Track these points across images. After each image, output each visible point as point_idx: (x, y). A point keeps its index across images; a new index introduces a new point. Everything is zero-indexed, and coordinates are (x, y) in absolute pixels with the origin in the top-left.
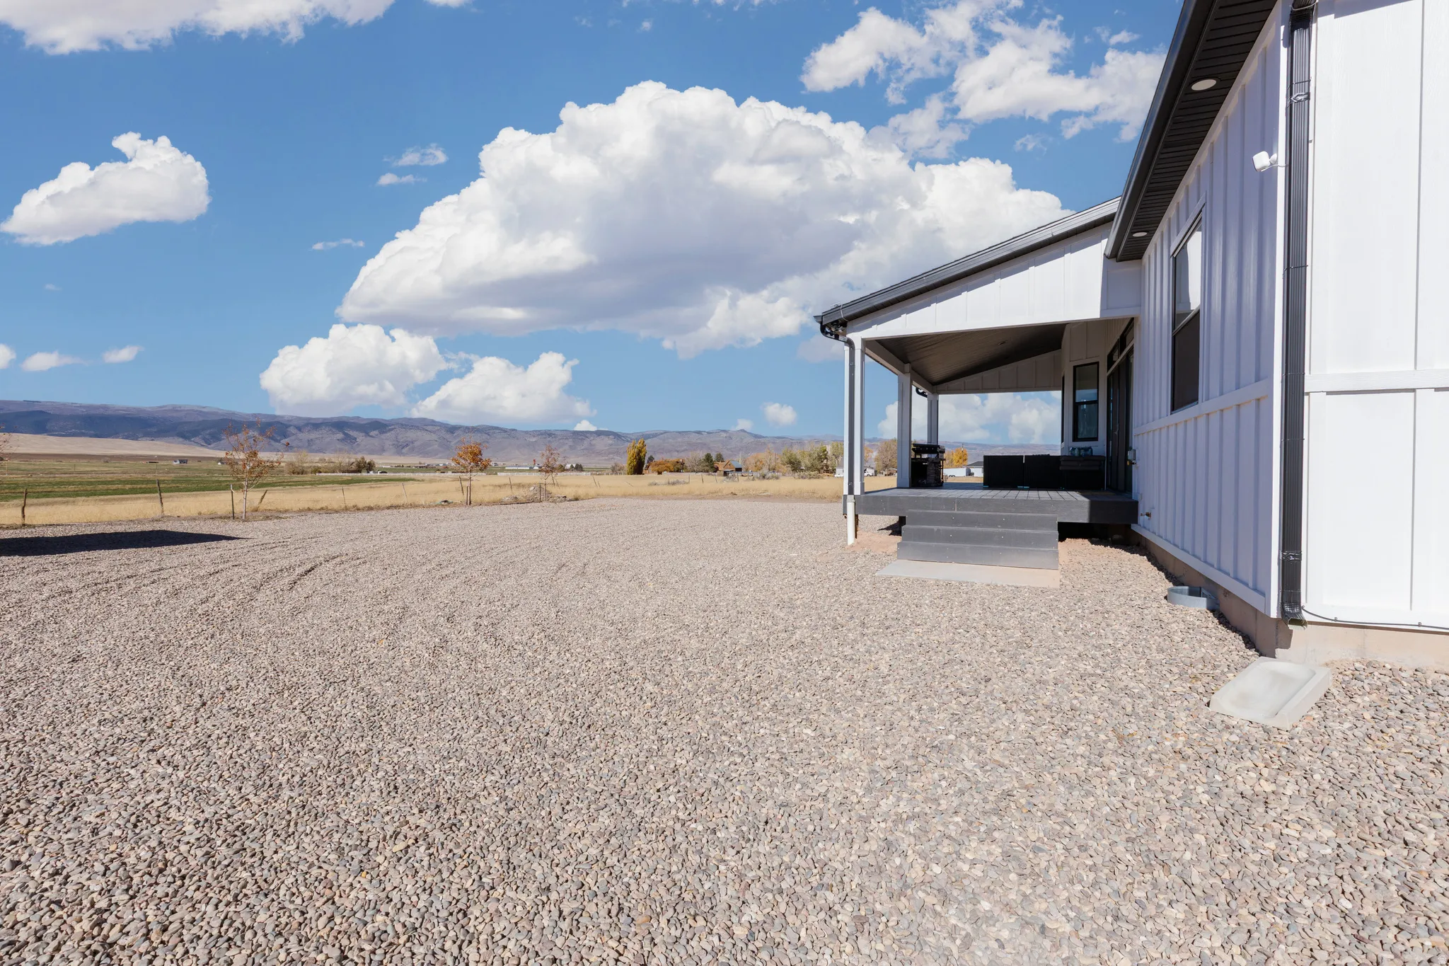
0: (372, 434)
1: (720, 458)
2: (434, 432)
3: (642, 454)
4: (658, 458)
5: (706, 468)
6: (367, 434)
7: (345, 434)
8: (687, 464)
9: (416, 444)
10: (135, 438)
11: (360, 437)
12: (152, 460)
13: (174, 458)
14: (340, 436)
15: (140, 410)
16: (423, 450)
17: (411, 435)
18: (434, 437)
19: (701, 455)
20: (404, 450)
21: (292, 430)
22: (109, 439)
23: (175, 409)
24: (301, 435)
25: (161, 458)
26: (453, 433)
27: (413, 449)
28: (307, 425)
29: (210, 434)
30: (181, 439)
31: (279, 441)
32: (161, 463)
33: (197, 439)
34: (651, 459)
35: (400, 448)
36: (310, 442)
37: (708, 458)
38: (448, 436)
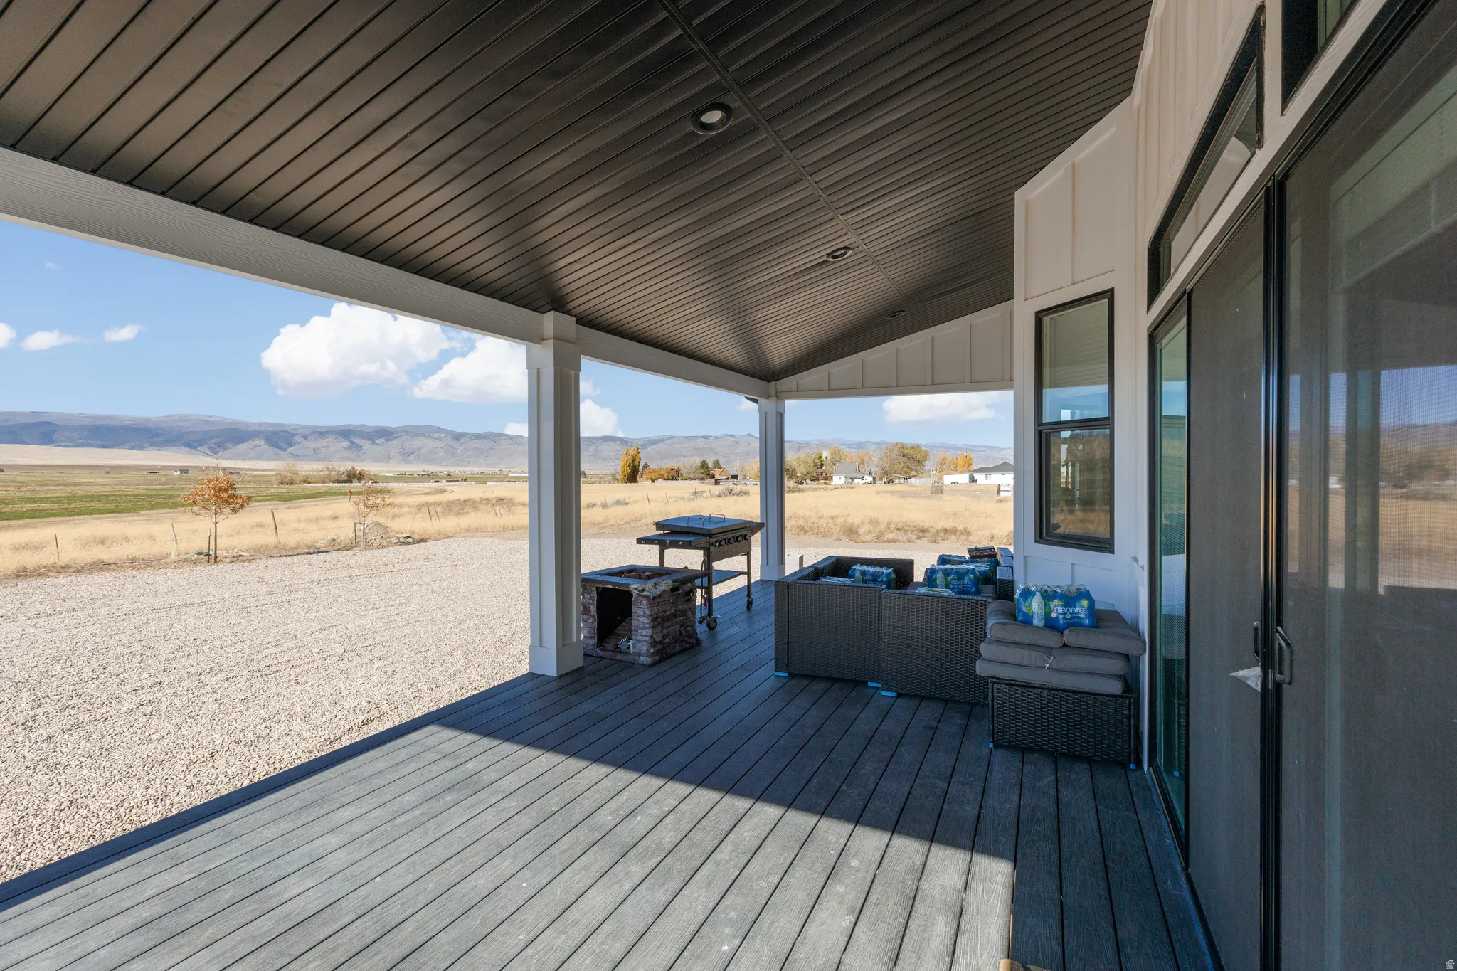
0: (377, 442)
1: (717, 465)
2: (440, 440)
3: (636, 462)
4: (652, 466)
5: (702, 476)
6: (373, 442)
7: (353, 443)
8: (683, 471)
9: (422, 451)
10: (142, 448)
11: (366, 445)
12: (153, 471)
13: (175, 468)
14: (346, 444)
15: (148, 420)
16: (429, 458)
17: (417, 442)
18: (439, 444)
19: (697, 461)
20: (412, 457)
21: (297, 438)
22: (115, 450)
23: (182, 418)
24: (306, 444)
25: (165, 468)
26: (458, 439)
27: (419, 456)
28: (314, 432)
29: (216, 444)
30: (187, 449)
31: (285, 450)
32: (162, 473)
33: (204, 448)
34: (646, 466)
35: (406, 455)
36: (316, 451)
37: (704, 465)
38: (454, 443)
